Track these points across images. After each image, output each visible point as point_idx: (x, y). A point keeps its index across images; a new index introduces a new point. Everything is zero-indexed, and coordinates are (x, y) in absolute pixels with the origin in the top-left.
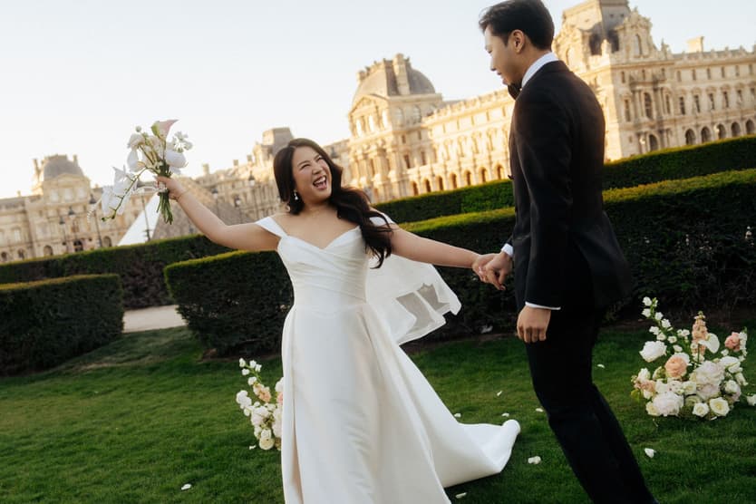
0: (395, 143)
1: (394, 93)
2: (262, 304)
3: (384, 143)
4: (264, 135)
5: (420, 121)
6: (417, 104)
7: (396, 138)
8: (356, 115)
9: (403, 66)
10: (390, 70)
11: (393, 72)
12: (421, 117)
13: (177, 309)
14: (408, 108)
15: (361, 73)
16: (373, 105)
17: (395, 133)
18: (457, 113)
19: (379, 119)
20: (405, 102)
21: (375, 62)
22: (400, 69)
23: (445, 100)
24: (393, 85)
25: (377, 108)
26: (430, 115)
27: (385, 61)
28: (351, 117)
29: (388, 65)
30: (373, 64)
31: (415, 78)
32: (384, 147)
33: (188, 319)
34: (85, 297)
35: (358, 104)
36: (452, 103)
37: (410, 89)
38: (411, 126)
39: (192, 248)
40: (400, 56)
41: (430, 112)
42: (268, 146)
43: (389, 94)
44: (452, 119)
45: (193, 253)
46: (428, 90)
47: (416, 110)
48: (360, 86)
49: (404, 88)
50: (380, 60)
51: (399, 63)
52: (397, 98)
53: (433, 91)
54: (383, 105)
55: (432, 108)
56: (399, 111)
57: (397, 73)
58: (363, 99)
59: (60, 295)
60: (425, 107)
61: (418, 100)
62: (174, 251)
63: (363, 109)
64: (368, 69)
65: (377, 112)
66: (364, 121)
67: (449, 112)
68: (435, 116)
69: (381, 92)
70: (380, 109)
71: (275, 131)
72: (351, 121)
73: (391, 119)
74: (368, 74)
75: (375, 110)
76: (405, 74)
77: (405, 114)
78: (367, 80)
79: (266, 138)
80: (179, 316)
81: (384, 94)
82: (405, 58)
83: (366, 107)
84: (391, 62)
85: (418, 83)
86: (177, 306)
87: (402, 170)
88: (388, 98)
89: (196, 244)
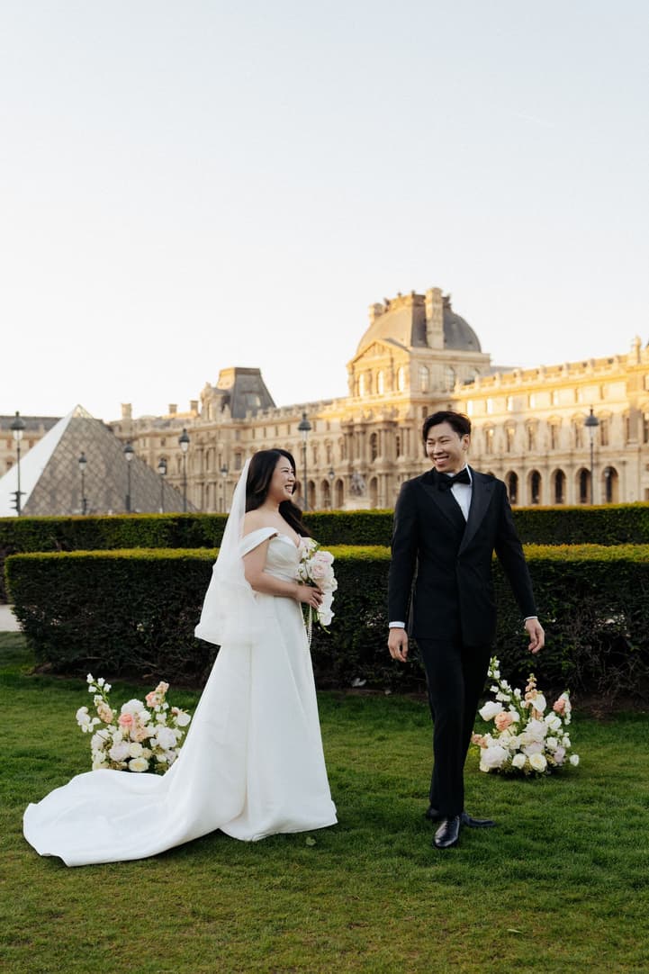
0: (411, 416)
1: (421, 342)
2: (111, 617)
3: (396, 412)
4: (220, 375)
5: (452, 391)
6: (452, 364)
7: (415, 409)
8: (360, 367)
9: (440, 306)
10: (418, 308)
11: (424, 313)
12: (455, 384)
13: (14, 609)
14: (437, 367)
15: (377, 306)
16: (387, 356)
17: (414, 402)
18: (508, 386)
19: (394, 375)
20: (434, 358)
21: (400, 294)
22: (434, 310)
23: (493, 364)
24: (421, 331)
25: (392, 360)
26: (469, 382)
27: (414, 296)
28: (353, 368)
29: (418, 301)
30: (396, 296)
31: (454, 326)
32: (395, 419)
33: (24, 623)
35: (366, 351)
36: (501, 370)
37: (445, 341)
38: (438, 395)
39: (59, 534)
40: (436, 291)
41: (468, 378)
42: (225, 391)
43: (412, 344)
44: (501, 393)
45: (59, 540)
46: (471, 347)
47: (450, 372)
48: (372, 325)
49: (436, 338)
50: (407, 293)
51: (435, 301)
52: (423, 351)
53: (479, 350)
54: (402, 358)
55: (474, 373)
56: (424, 371)
57: (429, 316)
58: (374, 344)
60: (464, 370)
61: (454, 359)
62: (34, 534)
63: (373, 359)
64: (388, 303)
65: (392, 366)
66: (371, 376)
67: (497, 383)
68: (476, 385)
69: (403, 340)
70: (396, 363)
71: (239, 371)
72: (353, 373)
73: (410, 380)
74: (386, 311)
75: (389, 363)
76: (441, 318)
77: (432, 375)
78: (385, 317)
79: (224, 380)
80: (14, 617)
81: (406, 342)
82: (444, 295)
83: (377, 357)
84: (424, 297)
85: (459, 333)
86: (13, 606)
87: (417, 457)
88: (410, 349)
89: (64, 531)
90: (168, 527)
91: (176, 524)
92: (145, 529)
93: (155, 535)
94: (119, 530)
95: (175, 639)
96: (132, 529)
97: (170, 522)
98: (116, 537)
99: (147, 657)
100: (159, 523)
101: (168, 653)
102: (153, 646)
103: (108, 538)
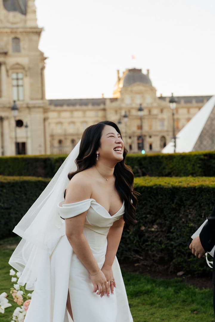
34: (26, 194)
39: (140, 164)
45: (140, 168)
59: (5, 191)
89: (143, 162)
90: (201, 159)
91: (206, 158)
92: (188, 161)
93: (194, 165)
94: (173, 162)
95: (152, 241)
96: (181, 161)
97: (202, 157)
98: (171, 166)
99: (137, 252)
100: (195, 157)
101: (148, 250)
102: (139, 245)
103: (167, 167)
